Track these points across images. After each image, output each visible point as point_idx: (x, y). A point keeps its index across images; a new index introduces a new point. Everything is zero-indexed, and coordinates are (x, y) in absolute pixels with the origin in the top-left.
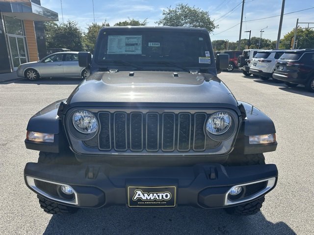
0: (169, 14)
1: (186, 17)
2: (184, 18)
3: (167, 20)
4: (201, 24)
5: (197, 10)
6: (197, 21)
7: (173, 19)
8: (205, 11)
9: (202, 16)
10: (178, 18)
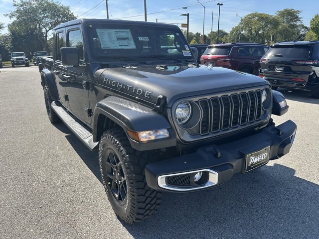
0: (22, 6)
1: (45, 10)
2: (43, 11)
3: (20, 13)
4: (63, 19)
5: (57, 4)
6: (59, 16)
7: (29, 13)
8: (66, 6)
9: (64, 11)
10: (34, 11)
